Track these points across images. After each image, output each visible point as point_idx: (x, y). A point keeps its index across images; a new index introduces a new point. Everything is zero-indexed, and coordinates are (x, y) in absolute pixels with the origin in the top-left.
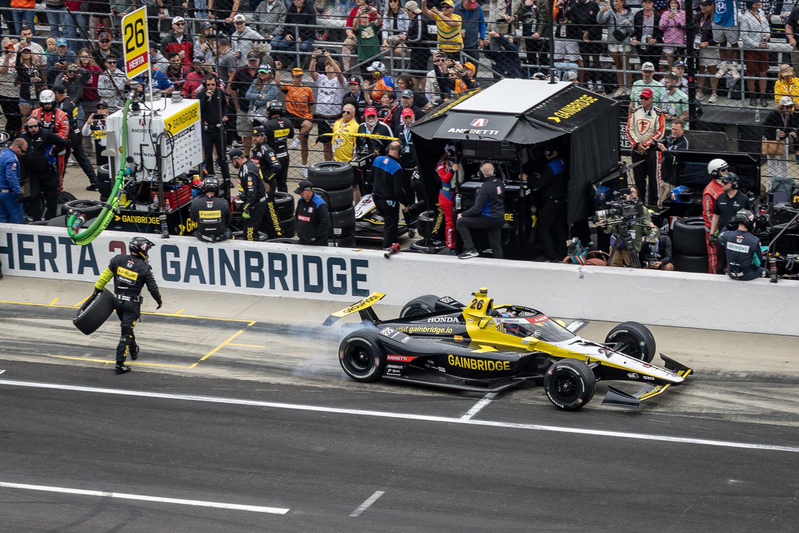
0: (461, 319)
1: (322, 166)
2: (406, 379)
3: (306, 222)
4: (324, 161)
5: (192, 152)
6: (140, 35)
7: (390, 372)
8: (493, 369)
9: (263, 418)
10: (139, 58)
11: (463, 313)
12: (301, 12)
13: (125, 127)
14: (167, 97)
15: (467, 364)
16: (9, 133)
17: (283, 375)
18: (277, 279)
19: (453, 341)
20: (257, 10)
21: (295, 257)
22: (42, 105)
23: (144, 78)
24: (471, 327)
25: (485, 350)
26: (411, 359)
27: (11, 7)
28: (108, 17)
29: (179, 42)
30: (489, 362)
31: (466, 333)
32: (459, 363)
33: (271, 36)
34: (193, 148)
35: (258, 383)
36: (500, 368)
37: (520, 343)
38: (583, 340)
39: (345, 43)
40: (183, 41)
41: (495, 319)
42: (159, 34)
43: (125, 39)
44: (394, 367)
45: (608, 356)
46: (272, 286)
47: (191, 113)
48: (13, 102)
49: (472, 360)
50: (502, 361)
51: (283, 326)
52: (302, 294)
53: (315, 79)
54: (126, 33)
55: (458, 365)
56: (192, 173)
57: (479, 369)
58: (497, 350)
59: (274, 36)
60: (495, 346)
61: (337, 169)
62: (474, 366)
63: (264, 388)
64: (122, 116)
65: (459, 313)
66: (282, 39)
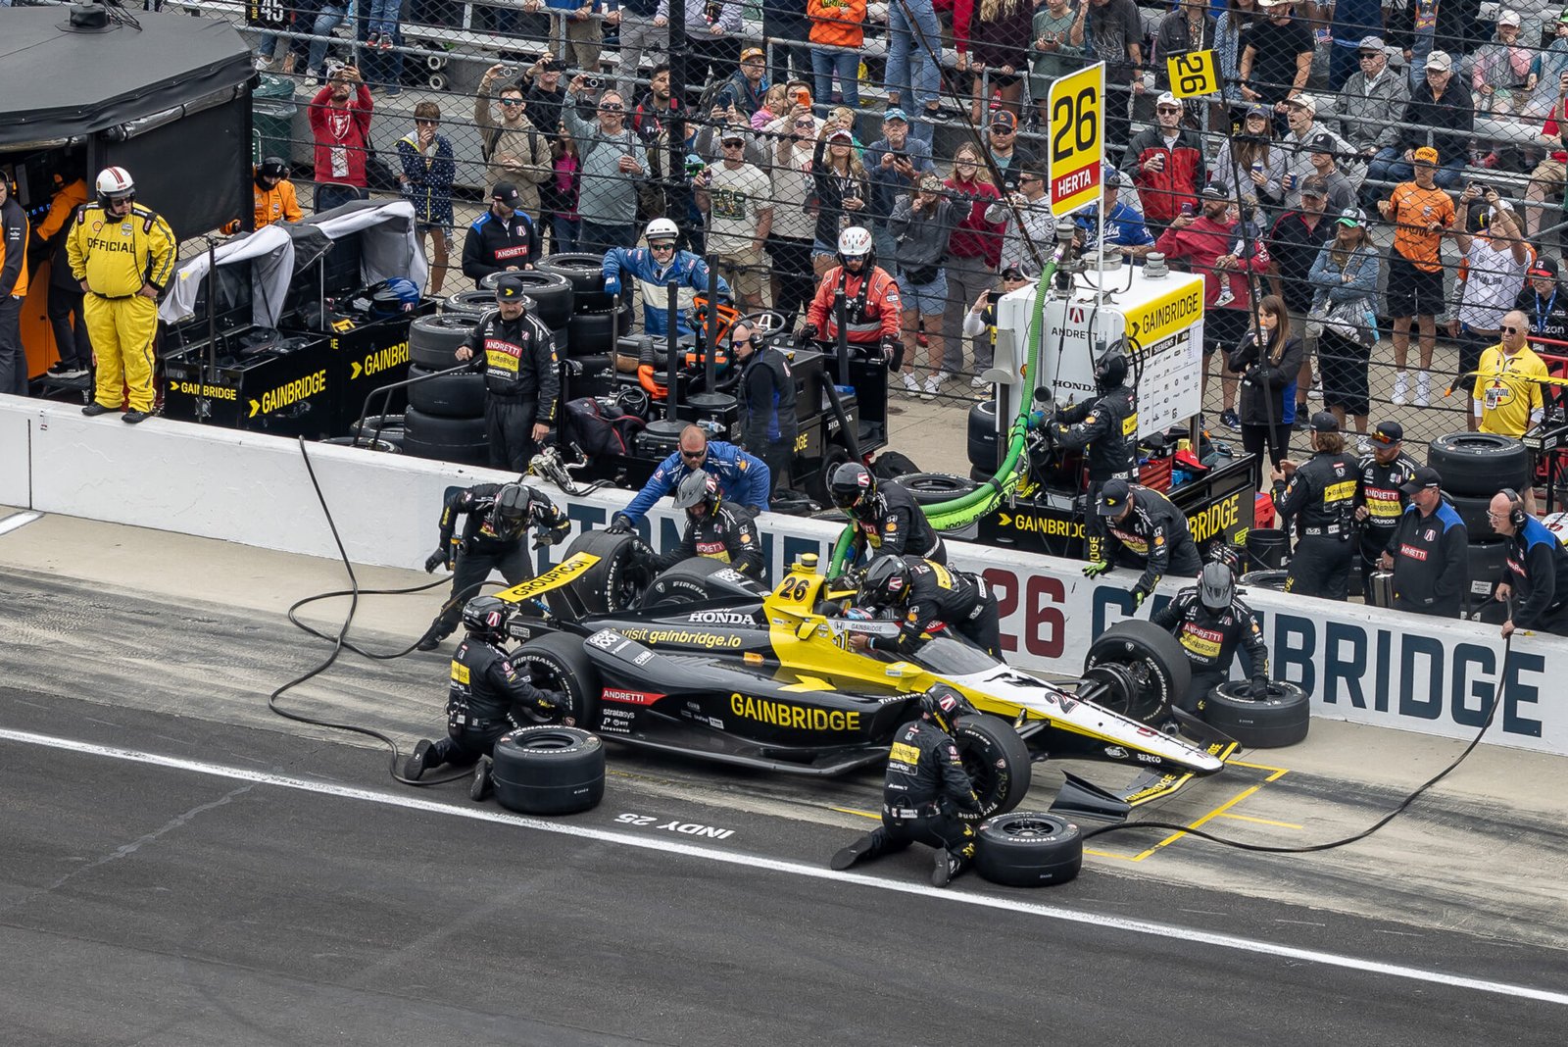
0: (761, 619)
1: (1461, 442)
2: (641, 740)
3: (1418, 561)
4: (1465, 431)
5: (1180, 389)
6: (1086, 125)
7: (608, 725)
8: (825, 727)
9: (1286, 983)
10: (1081, 174)
11: (764, 605)
12: (1442, 100)
13: (1039, 321)
14: (1135, 263)
15: (769, 714)
16: (785, 316)
17: (1338, 892)
18: (1341, 681)
19: (742, 664)
20: (1344, 90)
21: (1384, 637)
22: (842, 259)
23: (1087, 219)
24: (780, 636)
25: (809, 686)
26: (654, 698)
27: (809, 41)
28: (1020, 78)
29: (1170, 146)
30: (816, 712)
31: (770, 647)
32: (753, 712)
33: (1373, 150)
34: (1181, 381)
35: (1281, 905)
36: (839, 725)
37: (883, 675)
38: (1015, 674)
39: (1534, 175)
40: (1176, 145)
41: (831, 622)
42: (1129, 123)
43: (1053, 129)
44: (616, 713)
45: (1066, 709)
46: (1330, 696)
47: (1186, 301)
48: (798, 248)
49: (780, 706)
50: (844, 711)
51: (1345, 784)
52: (1393, 718)
53: (1463, 248)
54: (1056, 118)
55: (751, 715)
56: (1175, 435)
57: (795, 725)
58: (834, 689)
59: (1380, 148)
60: (829, 679)
61: (1493, 452)
62: (785, 719)
63: (1293, 918)
64: (1033, 297)
65: (757, 606)
66: (1398, 155)
